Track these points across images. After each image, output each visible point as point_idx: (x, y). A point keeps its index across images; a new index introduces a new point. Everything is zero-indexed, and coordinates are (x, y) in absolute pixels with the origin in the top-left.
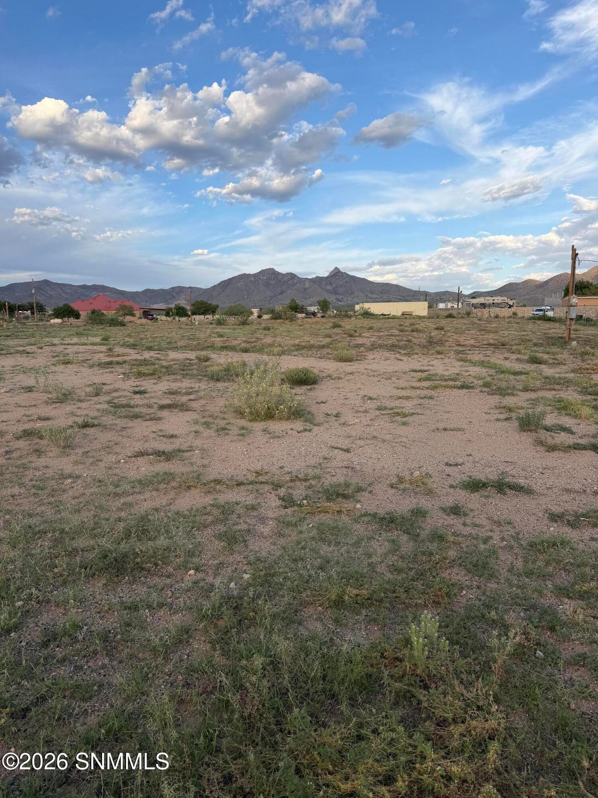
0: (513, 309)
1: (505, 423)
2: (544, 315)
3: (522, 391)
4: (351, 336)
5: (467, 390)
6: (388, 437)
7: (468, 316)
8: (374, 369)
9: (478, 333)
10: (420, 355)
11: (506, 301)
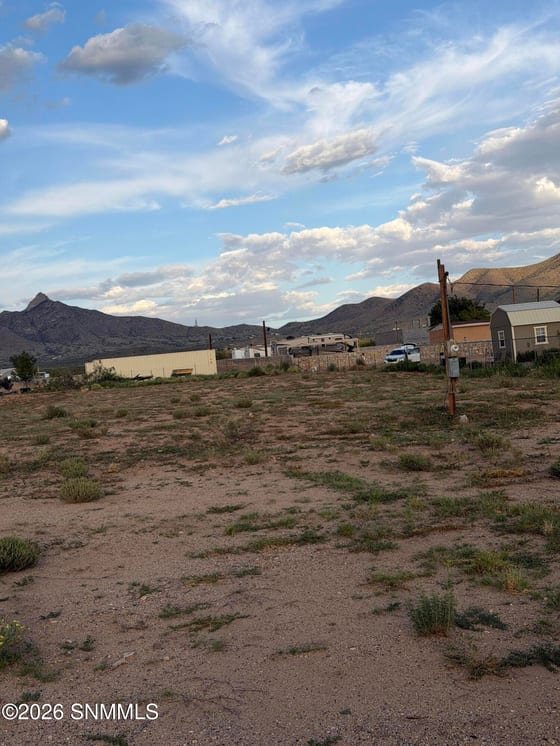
0: (357, 353)
1: (389, 619)
2: (407, 361)
3: (404, 538)
4: (87, 436)
5: (314, 547)
6: (193, 689)
7: (286, 370)
8: (141, 512)
9: (310, 411)
10: (220, 469)
11: (344, 341)
